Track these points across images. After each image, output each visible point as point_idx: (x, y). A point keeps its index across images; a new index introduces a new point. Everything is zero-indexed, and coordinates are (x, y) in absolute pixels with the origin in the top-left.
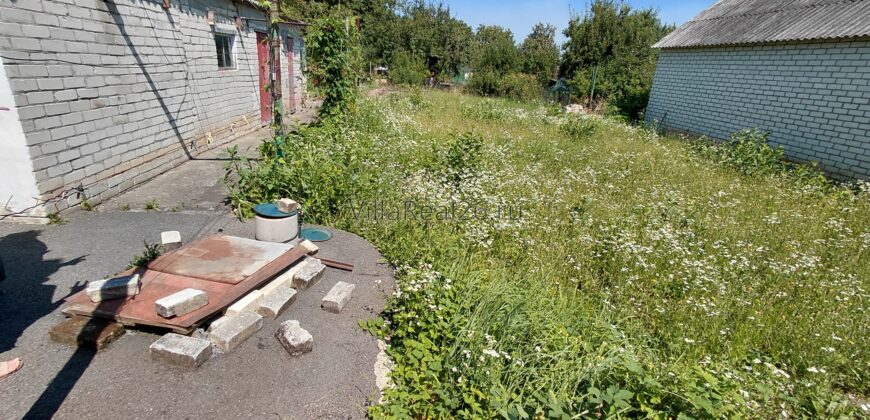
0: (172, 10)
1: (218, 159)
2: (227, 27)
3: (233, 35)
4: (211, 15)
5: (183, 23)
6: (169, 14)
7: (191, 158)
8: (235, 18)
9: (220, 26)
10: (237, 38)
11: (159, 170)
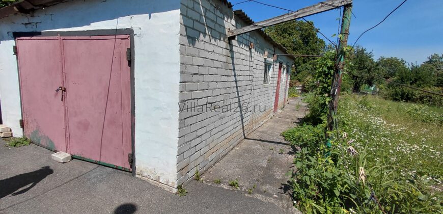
0: (253, 50)
1: (260, 140)
2: (271, 60)
3: (271, 64)
4: (266, 53)
5: (255, 57)
6: (251, 52)
7: (245, 138)
8: (274, 55)
9: (268, 59)
10: (272, 66)
11: (231, 147)
